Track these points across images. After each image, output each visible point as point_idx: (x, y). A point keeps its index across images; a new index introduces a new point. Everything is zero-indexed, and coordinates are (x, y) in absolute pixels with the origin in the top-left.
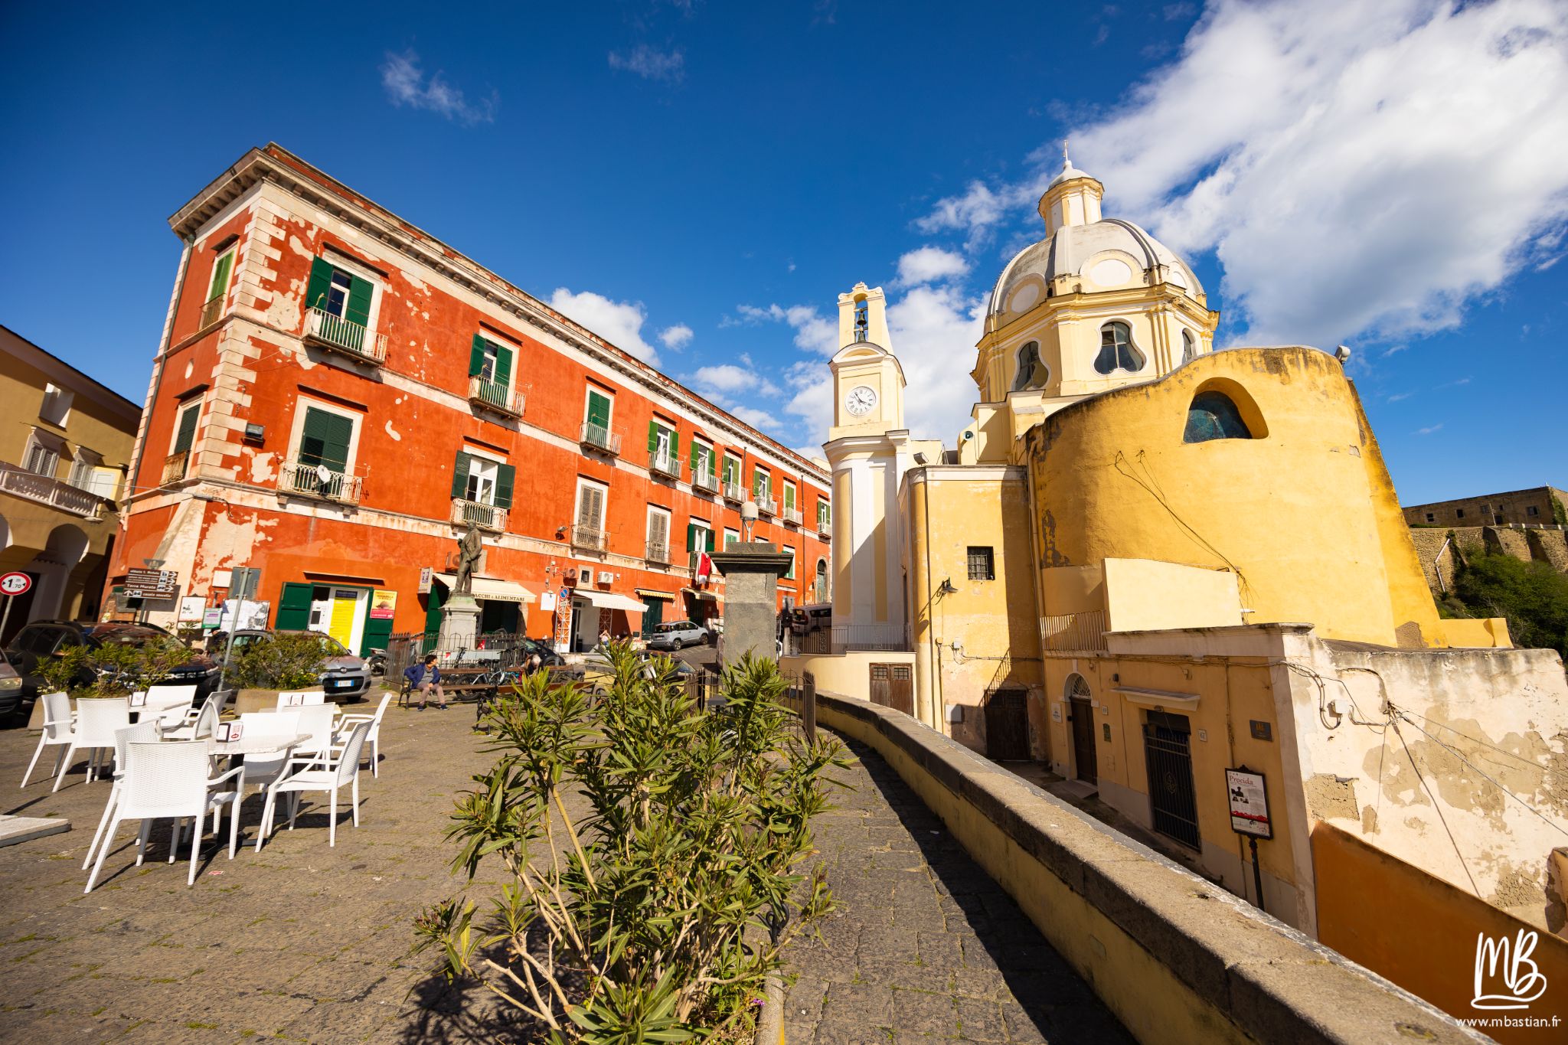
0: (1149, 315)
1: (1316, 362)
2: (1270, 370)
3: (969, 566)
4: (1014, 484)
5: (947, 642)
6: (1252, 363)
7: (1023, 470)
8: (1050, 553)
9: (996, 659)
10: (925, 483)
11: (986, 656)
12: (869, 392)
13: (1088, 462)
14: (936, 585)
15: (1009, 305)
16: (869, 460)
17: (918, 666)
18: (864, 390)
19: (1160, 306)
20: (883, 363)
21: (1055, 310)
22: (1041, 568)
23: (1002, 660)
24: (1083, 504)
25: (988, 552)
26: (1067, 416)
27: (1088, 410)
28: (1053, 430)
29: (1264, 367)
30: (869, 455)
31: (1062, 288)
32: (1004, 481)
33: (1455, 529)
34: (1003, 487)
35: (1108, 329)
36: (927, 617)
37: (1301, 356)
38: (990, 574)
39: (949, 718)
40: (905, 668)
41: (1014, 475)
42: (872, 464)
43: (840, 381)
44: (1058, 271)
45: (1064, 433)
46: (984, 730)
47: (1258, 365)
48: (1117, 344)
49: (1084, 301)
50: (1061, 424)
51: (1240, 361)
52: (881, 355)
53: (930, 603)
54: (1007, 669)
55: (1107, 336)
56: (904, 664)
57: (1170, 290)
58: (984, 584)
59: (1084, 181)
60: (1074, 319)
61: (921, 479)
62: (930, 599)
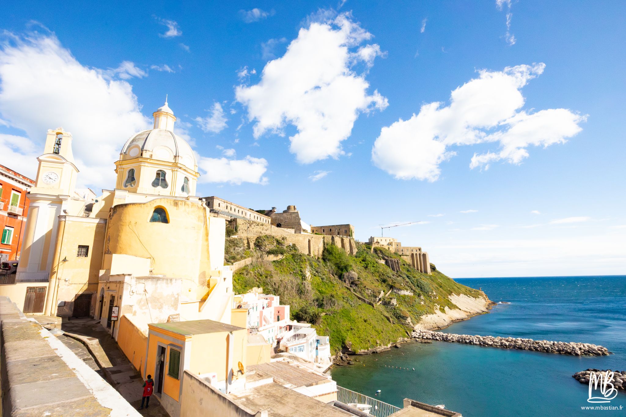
0: (173, 171)
1: (188, 205)
2: (174, 205)
3: (79, 252)
4: (102, 225)
5: (63, 278)
6: (170, 203)
7: (106, 220)
8: (107, 249)
9: (83, 284)
10: (65, 221)
11: (79, 283)
12: (55, 175)
13: (122, 223)
14: (62, 258)
15: (129, 152)
16: (49, 204)
17: (49, 287)
18: (53, 174)
19: (176, 169)
20: (65, 164)
21: (141, 161)
22: (105, 254)
23: (85, 284)
24: (118, 236)
25: (87, 247)
26: (119, 208)
27: (125, 207)
28: (115, 210)
29: (173, 204)
30: (50, 202)
31: (145, 155)
32: (98, 224)
33: (325, 236)
34: (97, 225)
35: (158, 172)
36: (56, 270)
37: (184, 203)
38: (86, 255)
39: (58, 305)
40: (43, 288)
41: (102, 222)
42: (50, 206)
43: (41, 168)
44: (145, 148)
45: (118, 212)
46: (73, 308)
47: (172, 204)
48: (161, 178)
49: (151, 161)
50: (118, 209)
51: (167, 202)
52: (64, 161)
53: (58, 265)
54: (86, 287)
55: (158, 174)
56: (43, 287)
57: (179, 165)
58: (83, 258)
59: (168, 114)
60: (147, 166)
61: (64, 220)
62: (59, 263)
